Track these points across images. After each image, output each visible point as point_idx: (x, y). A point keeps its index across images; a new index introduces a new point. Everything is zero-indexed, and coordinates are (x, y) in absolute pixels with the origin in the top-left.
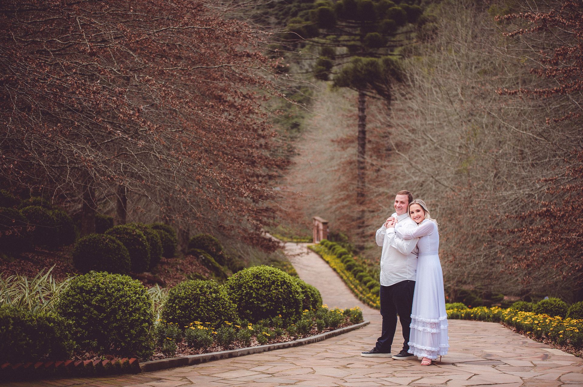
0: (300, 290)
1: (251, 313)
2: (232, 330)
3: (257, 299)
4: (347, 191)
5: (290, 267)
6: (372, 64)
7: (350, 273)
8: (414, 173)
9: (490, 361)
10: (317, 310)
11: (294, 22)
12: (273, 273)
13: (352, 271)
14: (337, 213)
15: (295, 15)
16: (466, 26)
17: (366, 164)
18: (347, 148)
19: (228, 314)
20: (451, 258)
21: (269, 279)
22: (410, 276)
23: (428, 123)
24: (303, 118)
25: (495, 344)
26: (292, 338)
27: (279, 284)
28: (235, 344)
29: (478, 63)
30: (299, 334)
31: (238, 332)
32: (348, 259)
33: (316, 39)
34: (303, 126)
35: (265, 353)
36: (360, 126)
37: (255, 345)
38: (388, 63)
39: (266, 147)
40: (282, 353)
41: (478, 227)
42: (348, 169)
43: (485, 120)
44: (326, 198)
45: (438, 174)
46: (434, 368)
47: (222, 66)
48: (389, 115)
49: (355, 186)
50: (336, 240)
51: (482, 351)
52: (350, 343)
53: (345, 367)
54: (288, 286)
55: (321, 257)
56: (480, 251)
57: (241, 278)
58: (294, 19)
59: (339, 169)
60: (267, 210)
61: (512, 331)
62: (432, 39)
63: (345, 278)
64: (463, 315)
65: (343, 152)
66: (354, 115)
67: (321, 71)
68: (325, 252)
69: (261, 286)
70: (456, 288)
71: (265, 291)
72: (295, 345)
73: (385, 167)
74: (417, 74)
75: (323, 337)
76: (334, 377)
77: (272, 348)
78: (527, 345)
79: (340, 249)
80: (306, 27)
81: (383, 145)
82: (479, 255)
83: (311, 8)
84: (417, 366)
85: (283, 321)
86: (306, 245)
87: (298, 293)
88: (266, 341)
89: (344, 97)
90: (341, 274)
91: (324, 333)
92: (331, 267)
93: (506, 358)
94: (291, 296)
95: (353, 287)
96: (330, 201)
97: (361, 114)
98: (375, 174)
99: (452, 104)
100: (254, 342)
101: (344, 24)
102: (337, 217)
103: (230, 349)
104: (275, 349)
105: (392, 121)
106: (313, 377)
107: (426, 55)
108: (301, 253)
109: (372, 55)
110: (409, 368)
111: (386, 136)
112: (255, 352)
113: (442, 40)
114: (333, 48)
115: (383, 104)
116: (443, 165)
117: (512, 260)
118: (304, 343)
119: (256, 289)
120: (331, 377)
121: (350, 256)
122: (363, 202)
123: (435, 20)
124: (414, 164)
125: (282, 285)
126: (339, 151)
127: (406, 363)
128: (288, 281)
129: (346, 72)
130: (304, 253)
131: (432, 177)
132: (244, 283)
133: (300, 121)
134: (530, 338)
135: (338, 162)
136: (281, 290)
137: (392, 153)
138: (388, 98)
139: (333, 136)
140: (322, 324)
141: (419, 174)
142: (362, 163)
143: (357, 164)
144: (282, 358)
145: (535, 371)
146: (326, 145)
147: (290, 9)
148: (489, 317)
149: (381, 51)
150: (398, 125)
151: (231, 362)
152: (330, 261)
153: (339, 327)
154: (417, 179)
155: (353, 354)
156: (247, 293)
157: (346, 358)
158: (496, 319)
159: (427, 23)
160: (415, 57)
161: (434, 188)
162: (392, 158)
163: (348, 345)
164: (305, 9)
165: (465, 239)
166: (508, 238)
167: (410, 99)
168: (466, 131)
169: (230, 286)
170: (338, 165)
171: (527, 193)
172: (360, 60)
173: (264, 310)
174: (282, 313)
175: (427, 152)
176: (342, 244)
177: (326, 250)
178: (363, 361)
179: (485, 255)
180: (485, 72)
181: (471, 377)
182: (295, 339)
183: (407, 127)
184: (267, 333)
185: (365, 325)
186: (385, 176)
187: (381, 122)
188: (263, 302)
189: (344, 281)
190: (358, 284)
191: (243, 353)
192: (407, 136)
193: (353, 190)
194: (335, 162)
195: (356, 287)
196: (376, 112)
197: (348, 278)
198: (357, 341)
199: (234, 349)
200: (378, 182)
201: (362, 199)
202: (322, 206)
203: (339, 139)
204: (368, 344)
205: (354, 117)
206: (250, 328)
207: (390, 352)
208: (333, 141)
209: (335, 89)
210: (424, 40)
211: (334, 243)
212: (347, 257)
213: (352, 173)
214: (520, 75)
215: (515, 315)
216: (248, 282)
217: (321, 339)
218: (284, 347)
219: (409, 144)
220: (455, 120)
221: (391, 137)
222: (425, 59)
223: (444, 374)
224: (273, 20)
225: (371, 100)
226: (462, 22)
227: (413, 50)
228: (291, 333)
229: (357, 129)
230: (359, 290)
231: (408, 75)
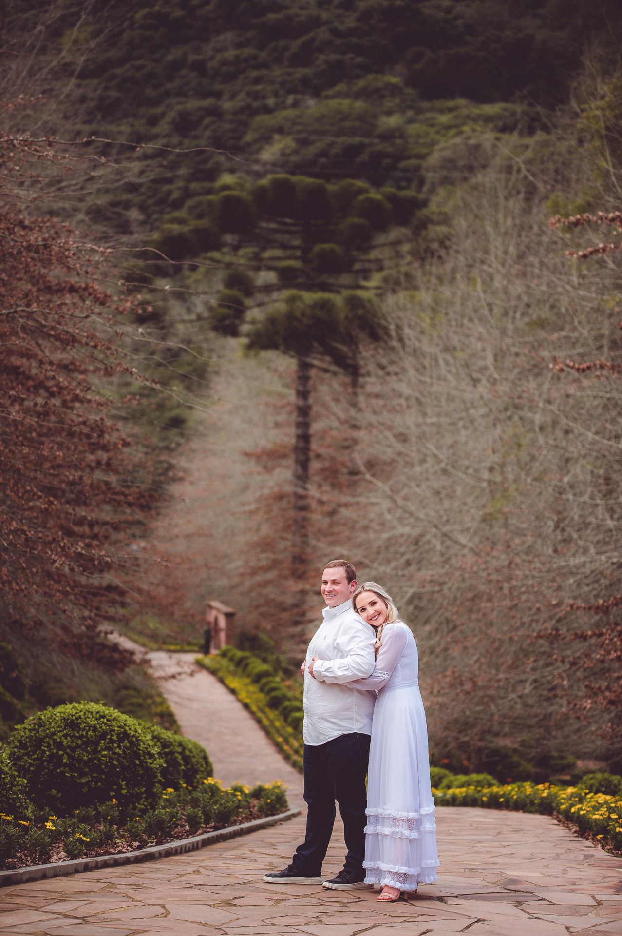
0: (155, 750)
1: (60, 795)
2: (13, 830)
3: (71, 767)
4: (274, 552)
5: (158, 699)
6: (324, 305)
7: (277, 712)
8: (401, 519)
9: (513, 894)
10: (195, 788)
11: (173, 221)
12: (103, 717)
13: (280, 709)
14: (254, 594)
15: (177, 205)
16: (506, 233)
17: (309, 501)
18: (273, 468)
19: (8, 798)
20: (468, 686)
21: (95, 729)
22: (360, 725)
23: (429, 420)
24: (190, 408)
25: (531, 858)
26: (136, 844)
27: (115, 738)
28: (20, 859)
29: (528, 305)
30: (149, 837)
31: (27, 833)
32: (273, 685)
33: (216, 255)
34: (190, 424)
35: (77, 875)
36: (298, 425)
37: (59, 860)
38: (354, 303)
39: (109, 466)
40: (111, 875)
41: (523, 624)
42: (276, 508)
43: (538, 418)
44: (232, 566)
45: (448, 521)
46: (403, 908)
47: (15, 312)
48: (354, 405)
49: (289, 543)
50: (252, 648)
51: (502, 873)
52: (248, 854)
53: (229, 904)
54: (131, 742)
55: (222, 681)
56: (524, 672)
57: (40, 726)
58: (177, 214)
59: (257, 510)
60: (110, 588)
61: (570, 834)
62: (440, 257)
63: (266, 722)
64: (485, 799)
65: (267, 477)
66: (288, 404)
67: (223, 318)
68: (229, 672)
69: (80, 742)
70: (481, 744)
71: (87, 752)
72: (138, 860)
73: (346, 505)
74: (410, 326)
75: (197, 843)
76: (204, 925)
77: (93, 865)
78: (592, 862)
79: (258, 666)
80: (197, 231)
81: (343, 464)
82: (522, 681)
83: (210, 192)
84: (370, 902)
85: (121, 812)
86: (190, 657)
87: (151, 756)
88: (81, 851)
89: (269, 368)
90: (259, 714)
91: (200, 834)
92: (240, 700)
93: (545, 887)
94: (137, 762)
95: (280, 740)
96: (241, 570)
97: (301, 403)
98: (327, 520)
99: (475, 386)
100: (58, 853)
101: (273, 226)
102: (255, 603)
103: (9, 868)
104: (98, 866)
105: (359, 416)
106: (163, 924)
107: (428, 289)
108: (180, 674)
109: (325, 287)
110: (352, 907)
111: (349, 445)
112: (58, 873)
113: (457, 261)
114: (251, 274)
115: (344, 385)
116: (456, 504)
117: (583, 691)
118: (157, 855)
119: (69, 747)
120: (199, 923)
121: (278, 679)
122: (304, 573)
123: (446, 220)
124: (400, 502)
125: (120, 740)
126: (259, 474)
127: (349, 898)
128: (132, 733)
129: (272, 321)
130: (186, 673)
131: (436, 526)
132: (47, 736)
133: (183, 413)
134: (603, 847)
135: (258, 494)
136: (117, 750)
137: (360, 480)
138: (354, 371)
139: (246, 444)
140: (196, 816)
141: (412, 520)
142: (302, 497)
143: (292, 500)
144: (108, 887)
145: (598, 915)
146: (234, 462)
147: (169, 193)
148: (532, 803)
149: (345, 279)
150: (371, 425)
151: (8, 895)
152: (238, 689)
153: (234, 823)
154: (407, 530)
155: (249, 878)
156: (52, 756)
157: (232, 885)
158: (546, 808)
159: (431, 227)
160: (407, 293)
161: (439, 547)
162: (359, 490)
163: (244, 859)
164: (199, 194)
165: (497, 650)
166: (579, 648)
167: (396, 374)
168: (501, 439)
169: (20, 741)
170: (258, 500)
171: (615, 560)
172: (300, 298)
173: (85, 790)
174: (118, 796)
175: (427, 479)
176: (264, 655)
177: (232, 668)
178: (265, 891)
179: (535, 681)
180: (541, 324)
181: (471, 925)
182: (139, 848)
183: (390, 428)
184: (85, 836)
185: (288, 818)
186: (344, 524)
187: (339, 419)
188: (82, 774)
189: (264, 729)
190: (290, 735)
191: (32, 875)
192: (389, 446)
193: (285, 550)
194: (250, 496)
195: (286, 741)
196: (328, 399)
197: (272, 722)
198: (263, 850)
199: (15, 868)
200: (332, 534)
201: (301, 568)
202: (224, 582)
203: (259, 450)
204: (283, 857)
205: (289, 409)
206: (49, 825)
207: (319, 875)
208: (246, 454)
209: (252, 353)
210: (423, 260)
211: (247, 654)
212: (272, 682)
213: (283, 516)
214: (606, 332)
215: (581, 801)
216: (54, 734)
217: (195, 848)
218: (116, 864)
219: (393, 461)
220: (482, 416)
221: (357, 448)
222: (425, 297)
223: (420, 918)
224: (134, 215)
225: (321, 374)
226: (496, 225)
227: (402, 278)
228: (134, 836)
229: (293, 431)
230: (291, 747)
231: (392, 327)
